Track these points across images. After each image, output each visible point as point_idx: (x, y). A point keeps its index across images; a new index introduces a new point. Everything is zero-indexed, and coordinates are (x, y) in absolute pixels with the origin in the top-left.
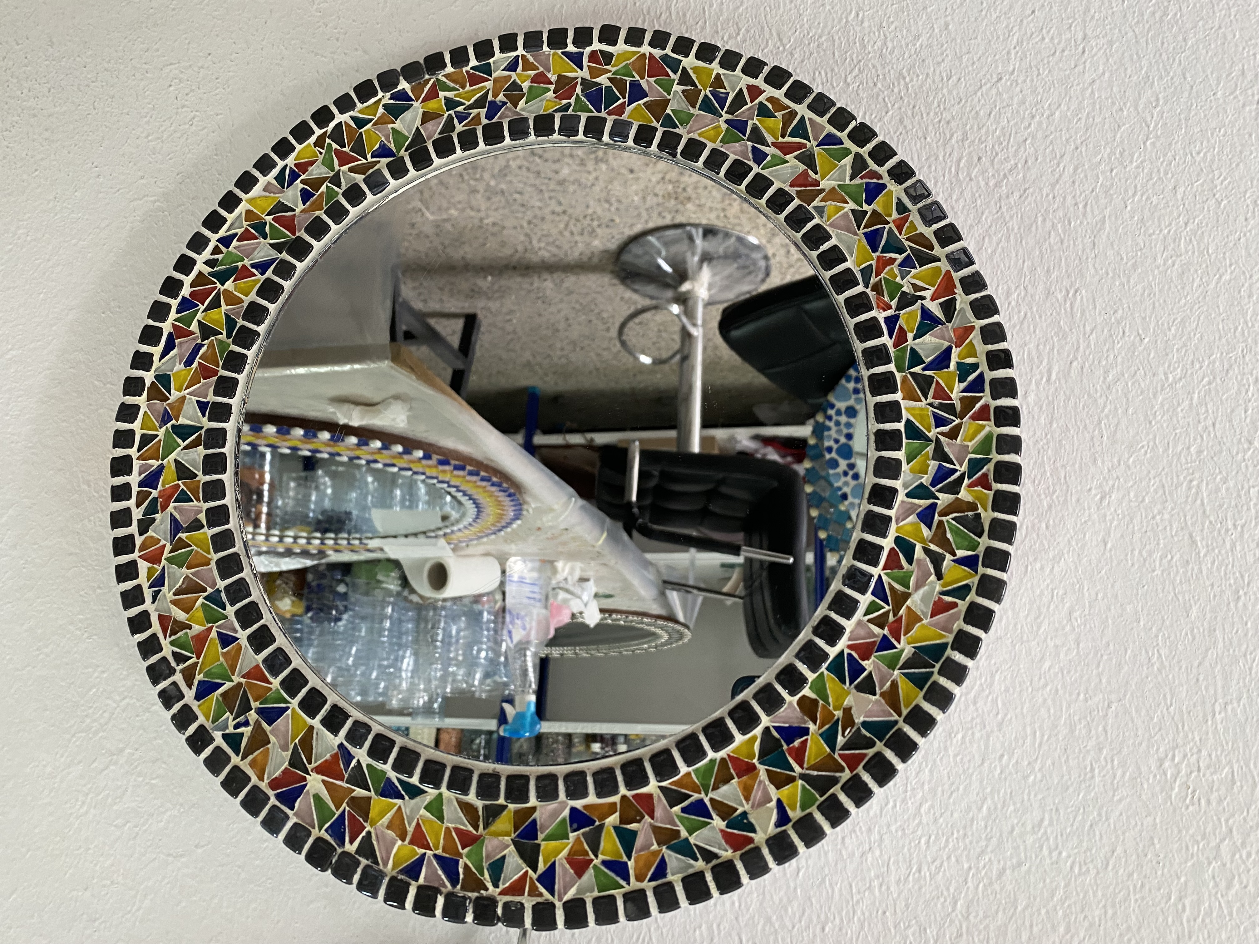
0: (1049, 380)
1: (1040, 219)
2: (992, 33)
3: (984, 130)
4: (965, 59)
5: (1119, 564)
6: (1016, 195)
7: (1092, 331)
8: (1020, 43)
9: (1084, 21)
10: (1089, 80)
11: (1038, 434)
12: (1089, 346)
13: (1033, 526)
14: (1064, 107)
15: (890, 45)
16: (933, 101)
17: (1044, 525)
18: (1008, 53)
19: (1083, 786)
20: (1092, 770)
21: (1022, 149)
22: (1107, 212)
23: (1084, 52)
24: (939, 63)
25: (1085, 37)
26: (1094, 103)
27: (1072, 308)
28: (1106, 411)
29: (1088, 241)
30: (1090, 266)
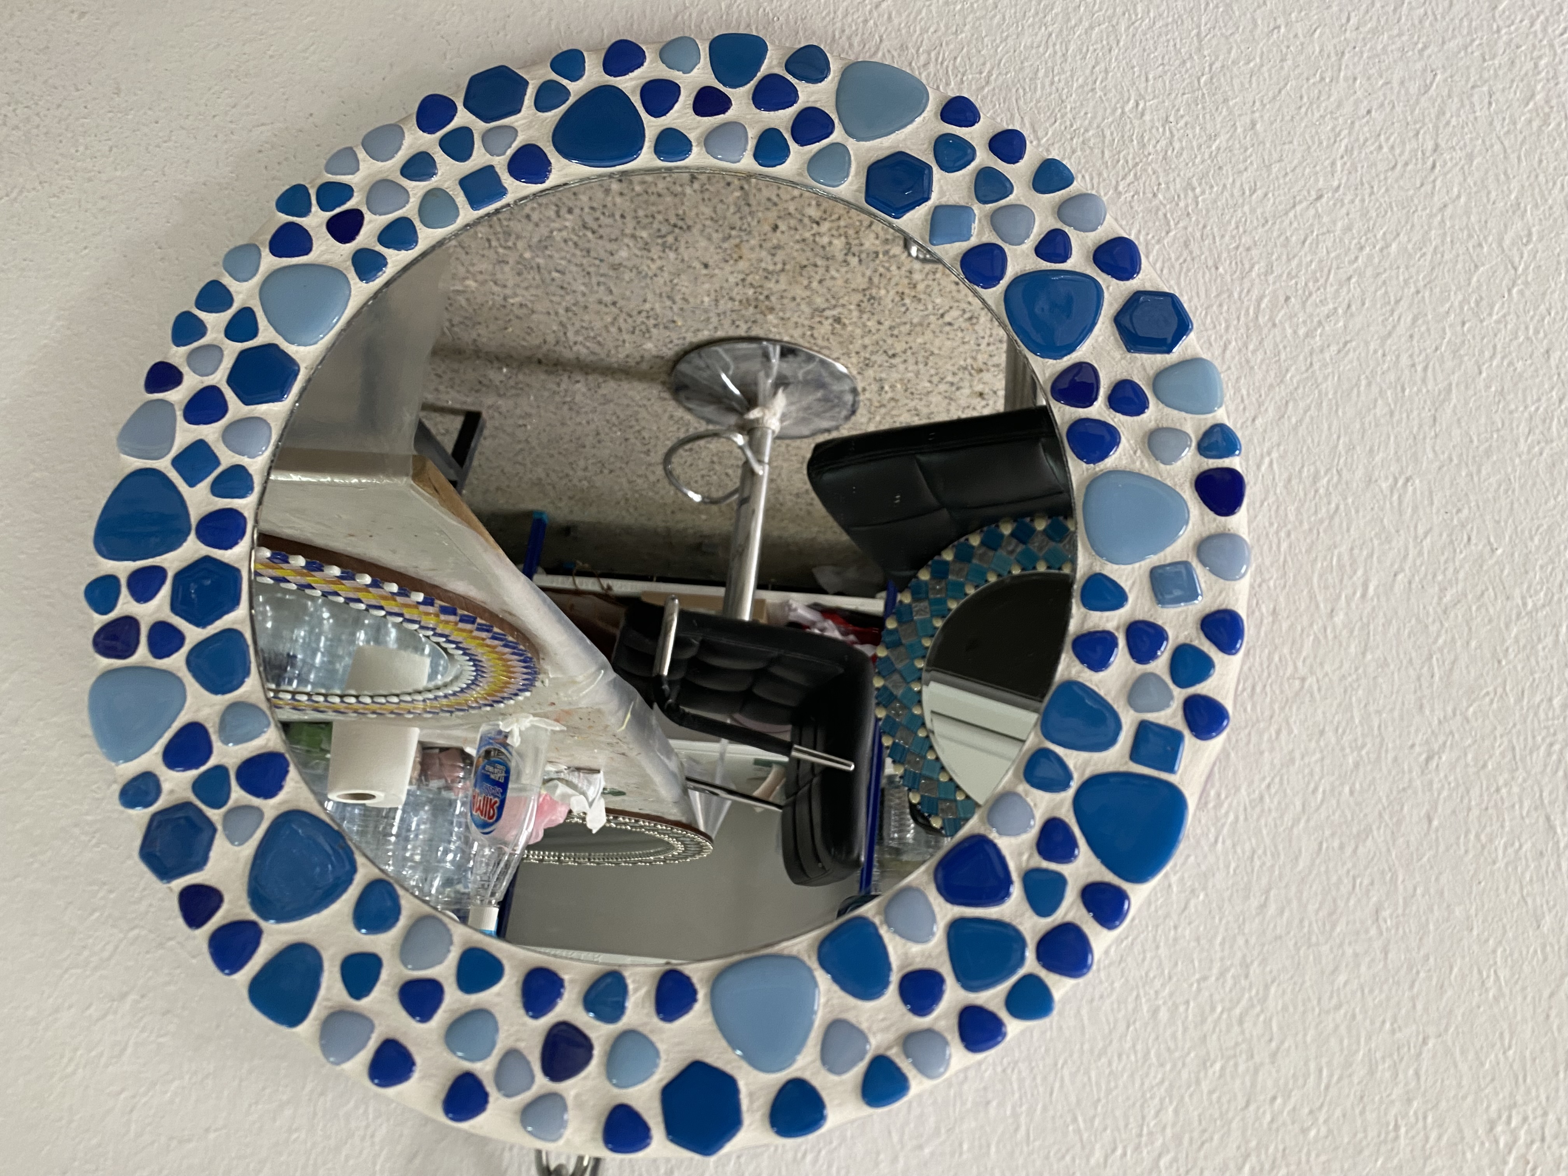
0: (1364, 595)
1: (1364, 382)
2: (1312, 137)
3: (1294, 263)
4: (1275, 169)
5: (1447, 849)
6: (1334, 348)
7: (1426, 535)
8: (1349, 151)
9: (1436, 128)
10: (1438, 205)
11: (1346, 665)
12: (1420, 553)
13: (1332, 790)
14: (1403, 238)
15: (1177, 145)
16: (1229, 222)
17: (1347, 789)
18: (1333, 164)
19: (1383, 1149)
20: (1397, 1127)
21: (1345, 289)
22: (1455, 378)
23: (1434, 167)
24: (1240, 172)
25: (1436, 147)
26: (1445, 234)
27: (1400, 502)
28: (1441, 641)
29: (1427, 415)
30: (1429, 449)
